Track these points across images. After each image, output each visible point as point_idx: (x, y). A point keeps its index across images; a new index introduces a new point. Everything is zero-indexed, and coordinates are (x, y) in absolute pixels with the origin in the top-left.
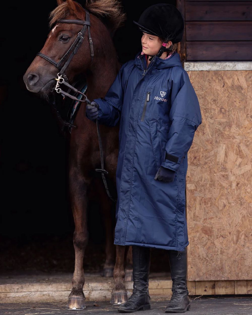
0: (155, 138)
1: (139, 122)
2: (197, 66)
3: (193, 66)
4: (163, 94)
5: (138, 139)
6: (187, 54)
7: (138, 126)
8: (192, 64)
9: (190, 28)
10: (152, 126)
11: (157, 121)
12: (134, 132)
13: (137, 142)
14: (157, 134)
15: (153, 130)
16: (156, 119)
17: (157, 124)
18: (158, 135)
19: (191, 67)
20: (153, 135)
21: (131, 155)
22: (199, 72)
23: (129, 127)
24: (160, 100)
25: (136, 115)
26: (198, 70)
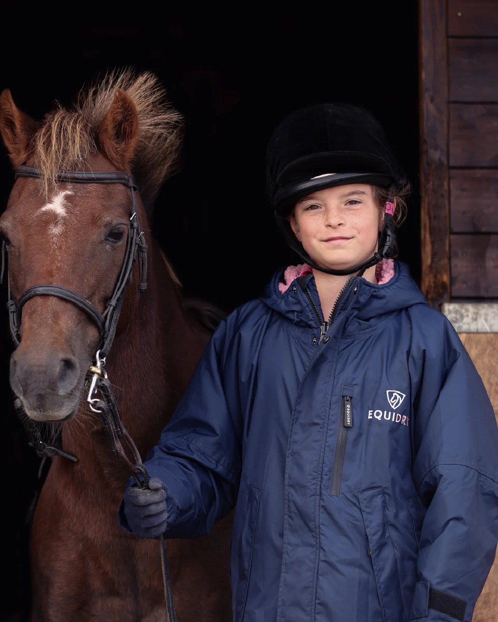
0: (381, 546)
1: (324, 497)
2: (486, 315)
3: (475, 317)
4: (396, 398)
5: (325, 556)
6: (454, 275)
7: (322, 510)
8: (470, 308)
9: (463, 190)
10: (368, 510)
11: (384, 493)
12: (312, 531)
13: (322, 564)
14: (387, 535)
15: (374, 521)
16: (381, 485)
17: (384, 502)
18: (389, 537)
19: (465, 320)
20: (374, 539)
21: (305, 611)
22: (492, 335)
23: (290, 517)
24: (389, 418)
25: (313, 473)
26: (489, 330)
